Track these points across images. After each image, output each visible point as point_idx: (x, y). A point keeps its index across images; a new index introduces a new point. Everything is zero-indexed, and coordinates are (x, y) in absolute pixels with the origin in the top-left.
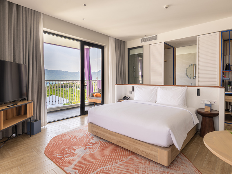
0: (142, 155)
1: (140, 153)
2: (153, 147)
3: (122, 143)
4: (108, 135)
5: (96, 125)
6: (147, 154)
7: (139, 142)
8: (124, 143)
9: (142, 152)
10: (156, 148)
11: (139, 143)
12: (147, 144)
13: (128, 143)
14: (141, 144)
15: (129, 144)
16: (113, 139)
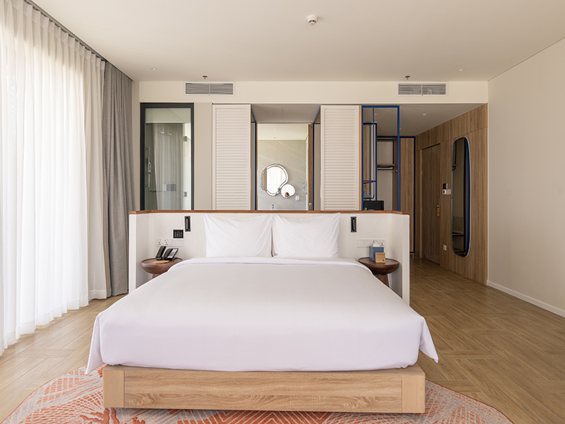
0: (354, 409)
1: (347, 407)
2: (388, 376)
3: (281, 397)
4: (215, 390)
5: (151, 368)
6: (369, 402)
7: (343, 378)
8: (287, 397)
9: (354, 400)
10: (396, 377)
11: (344, 380)
12: (368, 375)
13: (305, 390)
14: (351, 380)
15: (308, 393)
16: (243, 397)
